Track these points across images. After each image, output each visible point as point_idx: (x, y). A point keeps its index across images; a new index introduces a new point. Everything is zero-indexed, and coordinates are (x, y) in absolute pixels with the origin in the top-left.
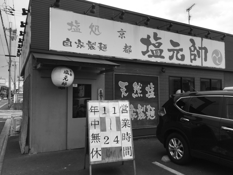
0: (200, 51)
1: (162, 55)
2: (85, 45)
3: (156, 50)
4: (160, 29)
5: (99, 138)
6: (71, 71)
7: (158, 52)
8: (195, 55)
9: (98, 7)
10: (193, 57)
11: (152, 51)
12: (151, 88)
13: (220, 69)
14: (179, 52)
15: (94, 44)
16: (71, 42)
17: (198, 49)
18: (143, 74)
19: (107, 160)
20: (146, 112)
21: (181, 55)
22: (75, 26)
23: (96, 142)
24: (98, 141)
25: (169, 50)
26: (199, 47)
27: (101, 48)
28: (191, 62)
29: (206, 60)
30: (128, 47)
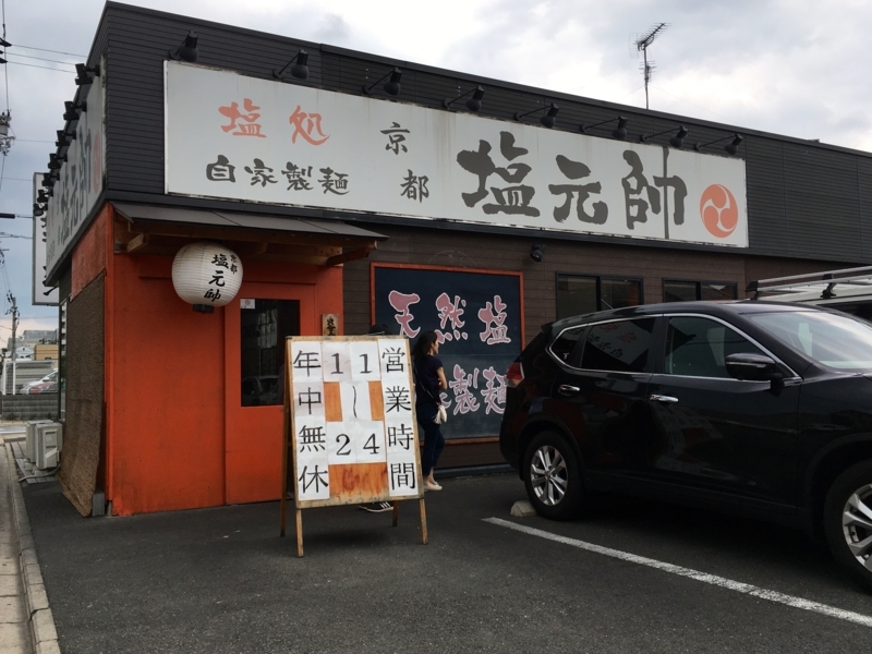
0: (661, 189)
1: (532, 204)
2: (277, 175)
3: (509, 190)
4: (522, 122)
5: (322, 438)
6: (233, 258)
7: (516, 194)
8: (642, 205)
9: (317, 53)
10: (634, 211)
11: (497, 193)
12: (495, 314)
13: (728, 248)
14: (588, 196)
15: (306, 173)
16: (232, 169)
17: (651, 183)
18: (468, 267)
19: (345, 498)
20: (482, 391)
21: (594, 205)
22: (245, 117)
23: (313, 449)
24: (319, 448)
25: (555, 190)
26: (655, 177)
27: (327, 185)
28: (631, 226)
29: (679, 219)
30: (417, 180)
